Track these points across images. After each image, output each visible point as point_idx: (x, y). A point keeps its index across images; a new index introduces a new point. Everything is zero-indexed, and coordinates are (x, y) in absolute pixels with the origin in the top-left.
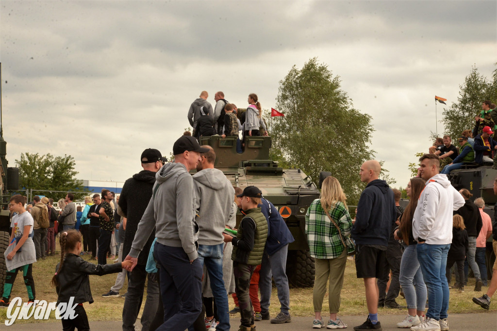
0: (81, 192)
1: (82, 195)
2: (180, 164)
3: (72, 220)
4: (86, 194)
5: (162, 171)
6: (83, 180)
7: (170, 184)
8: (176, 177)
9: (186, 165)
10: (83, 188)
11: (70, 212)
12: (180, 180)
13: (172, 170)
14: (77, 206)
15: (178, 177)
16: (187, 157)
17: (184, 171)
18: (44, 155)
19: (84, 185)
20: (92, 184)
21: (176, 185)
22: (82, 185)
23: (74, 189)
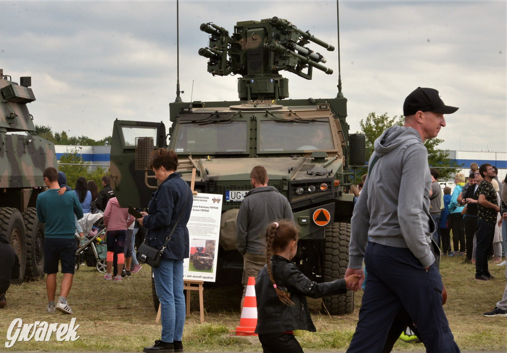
0: (446, 168)
1: (448, 171)
2: (410, 128)
3: (436, 206)
4: (454, 171)
5: (385, 137)
6: (448, 151)
7: (394, 158)
8: (403, 149)
9: (421, 131)
10: (449, 161)
11: (433, 195)
12: (408, 153)
13: (398, 138)
14: (443, 186)
15: (406, 149)
16: (421, 121)
17: (416, 141)
18: (396, 117)
19: (450, 157)
20: (460, 156)
21: (402, 160)
22: (447, 158)
23: (436, 164)
